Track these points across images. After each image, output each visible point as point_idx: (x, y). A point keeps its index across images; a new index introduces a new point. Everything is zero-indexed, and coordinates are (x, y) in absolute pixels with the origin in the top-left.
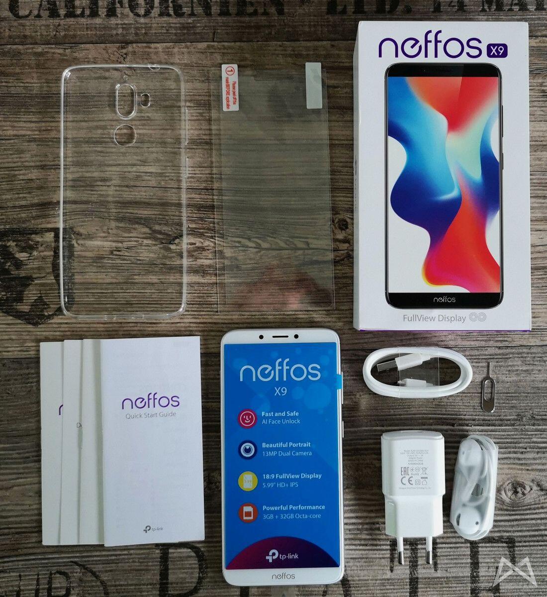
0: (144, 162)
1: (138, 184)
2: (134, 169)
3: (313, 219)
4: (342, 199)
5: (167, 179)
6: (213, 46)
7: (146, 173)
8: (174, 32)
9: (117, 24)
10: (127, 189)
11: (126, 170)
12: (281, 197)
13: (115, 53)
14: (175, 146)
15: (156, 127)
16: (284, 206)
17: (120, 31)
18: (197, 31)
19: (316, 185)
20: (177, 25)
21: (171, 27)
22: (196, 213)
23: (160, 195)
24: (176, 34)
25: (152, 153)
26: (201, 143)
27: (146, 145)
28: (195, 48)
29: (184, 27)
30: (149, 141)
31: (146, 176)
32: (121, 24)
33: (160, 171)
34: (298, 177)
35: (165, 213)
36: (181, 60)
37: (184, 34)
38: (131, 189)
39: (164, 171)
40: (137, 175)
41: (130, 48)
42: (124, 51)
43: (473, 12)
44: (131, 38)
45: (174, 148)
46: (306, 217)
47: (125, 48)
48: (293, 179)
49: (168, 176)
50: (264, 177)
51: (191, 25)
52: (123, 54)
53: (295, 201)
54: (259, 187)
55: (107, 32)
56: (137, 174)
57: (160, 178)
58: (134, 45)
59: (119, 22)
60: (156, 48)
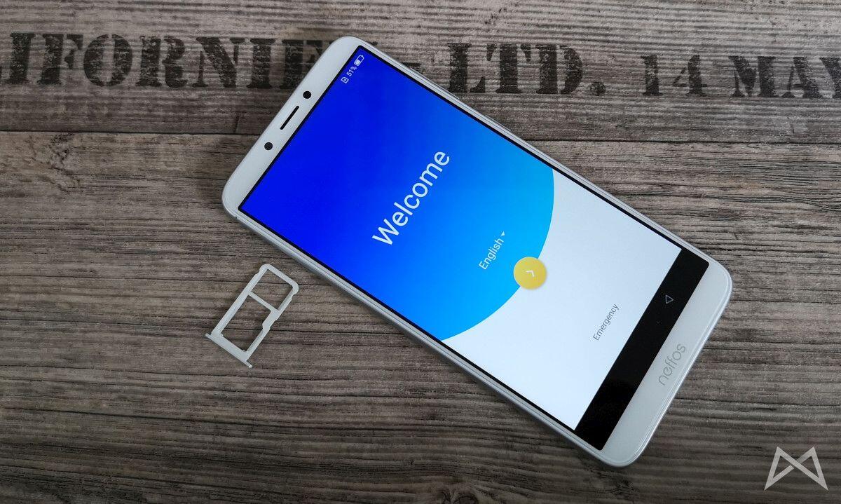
0: (72, 361)
1: (54, 404)
2: (51, 375)
3: (405, 491)
4: (467, 449)
5: (114, 396)
6: (232, 141)
7: (73, 382)
8: (162, 114)
9: (58, 98)
10: (31, 415)
11: (33, 375)
12: (342, 441)
13: (47, 149)
14: (138, 330)
15: (104, 291)
16: (347, 461)
17: (62, 109)
18: (206, 114)
19: (416, 418)
20: (170, 103)
21: (157, 105)
22: (164, 472)
23: (95, 429)
24: (165, 119)
25: (91, 341)
26: (191, 325)
27: (81, 326)
28: (197, 144)
29: (182, 107)
30: (87, 317)
31: (71, 389)
32: (66, 98)
33: (102, 380)
34: (381, 400)
35: (100, 470)
36: (170, 166)
37: (181, 119)
38: (39, 417)
39: (110, 381)
40: (55, 388)
41: (76, 141)
42: (64, 145)
43: (718, 97)
44: (81, 123)
45: (136, 334)
46: (393, 486)
47: (66, 141)
48: (369, 404)
49: (117, 391)
50: (310, 399)
51: (195, 104)
52: (59, 151)
53: (371, 451)
54: (299, 419)
55: (38, 111)
56: (55, 384)
57: (99, 395)
58: (85, 135)
59: (63, 93)
60: (124, 142)
